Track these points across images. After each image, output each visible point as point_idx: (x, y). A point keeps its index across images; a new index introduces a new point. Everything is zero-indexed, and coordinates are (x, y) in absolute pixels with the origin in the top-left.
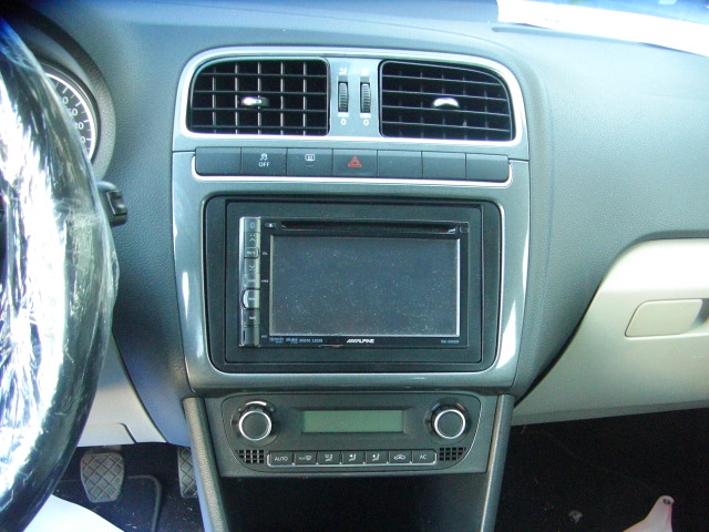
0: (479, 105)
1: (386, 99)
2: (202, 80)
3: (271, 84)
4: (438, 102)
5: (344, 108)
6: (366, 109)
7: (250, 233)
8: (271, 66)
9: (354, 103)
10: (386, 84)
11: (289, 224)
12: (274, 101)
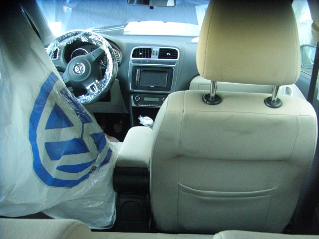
0: (174, 54)
1: (159, 53)
2: (134, 51)
3: (144, 51)
4: (167, 54)
5: (153, 55)
6: (156, 55)
7: (139, 71)
8: (144, 49)
9: (155, 54)
10: (160, 51)
11: (145, 70)
12: (144, 54)
